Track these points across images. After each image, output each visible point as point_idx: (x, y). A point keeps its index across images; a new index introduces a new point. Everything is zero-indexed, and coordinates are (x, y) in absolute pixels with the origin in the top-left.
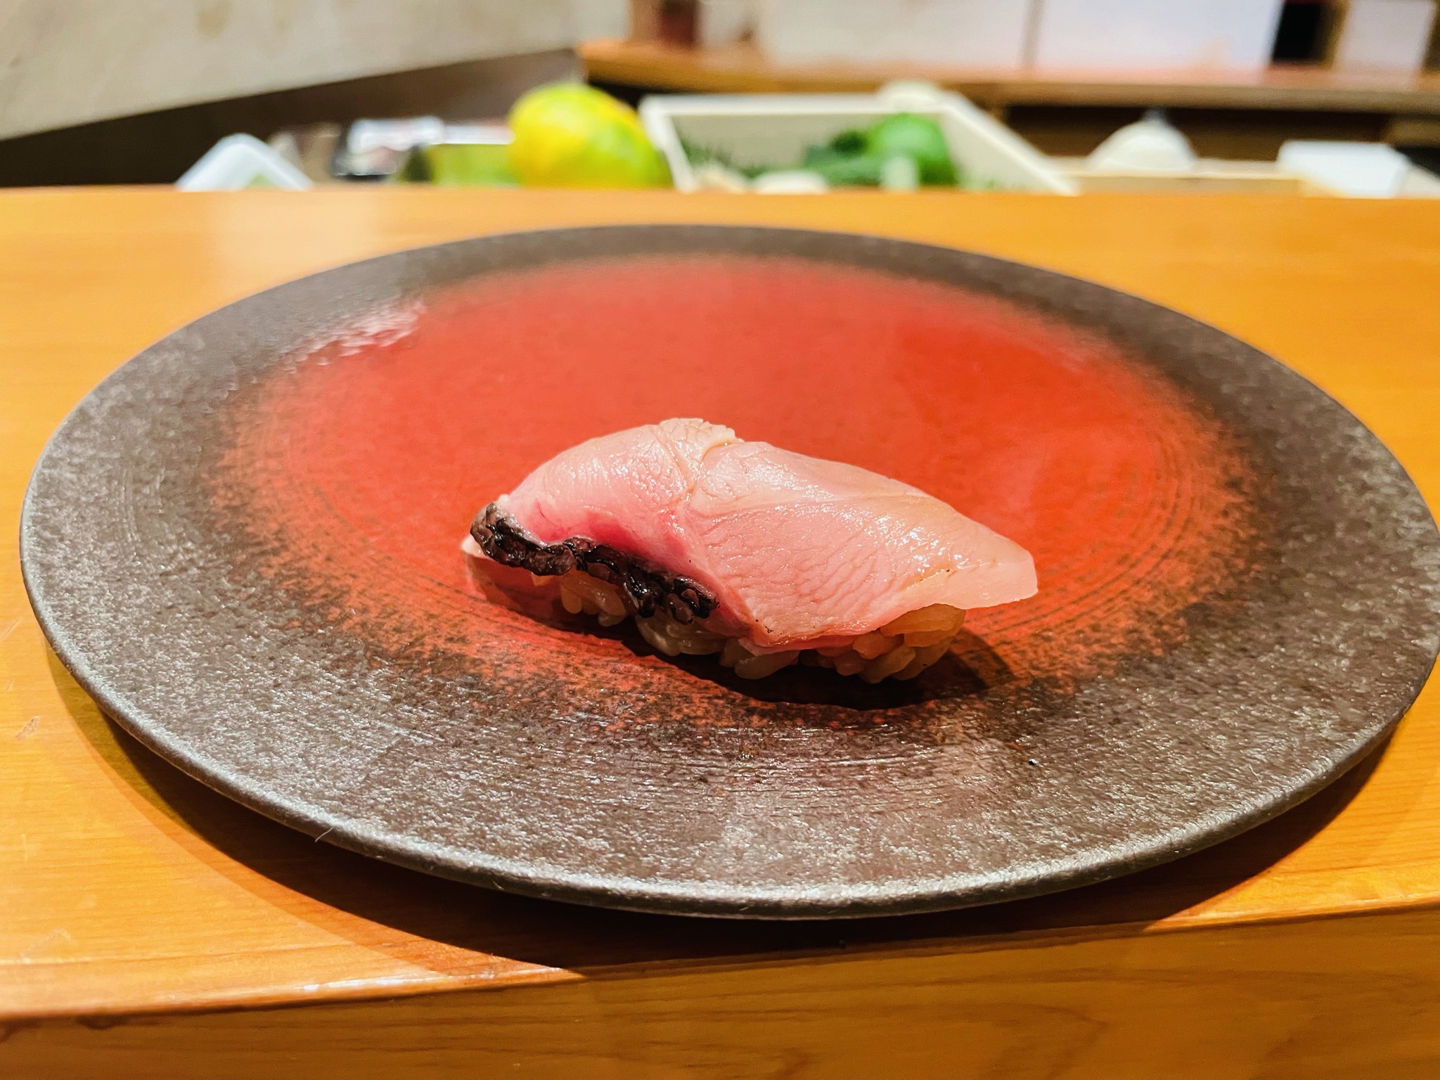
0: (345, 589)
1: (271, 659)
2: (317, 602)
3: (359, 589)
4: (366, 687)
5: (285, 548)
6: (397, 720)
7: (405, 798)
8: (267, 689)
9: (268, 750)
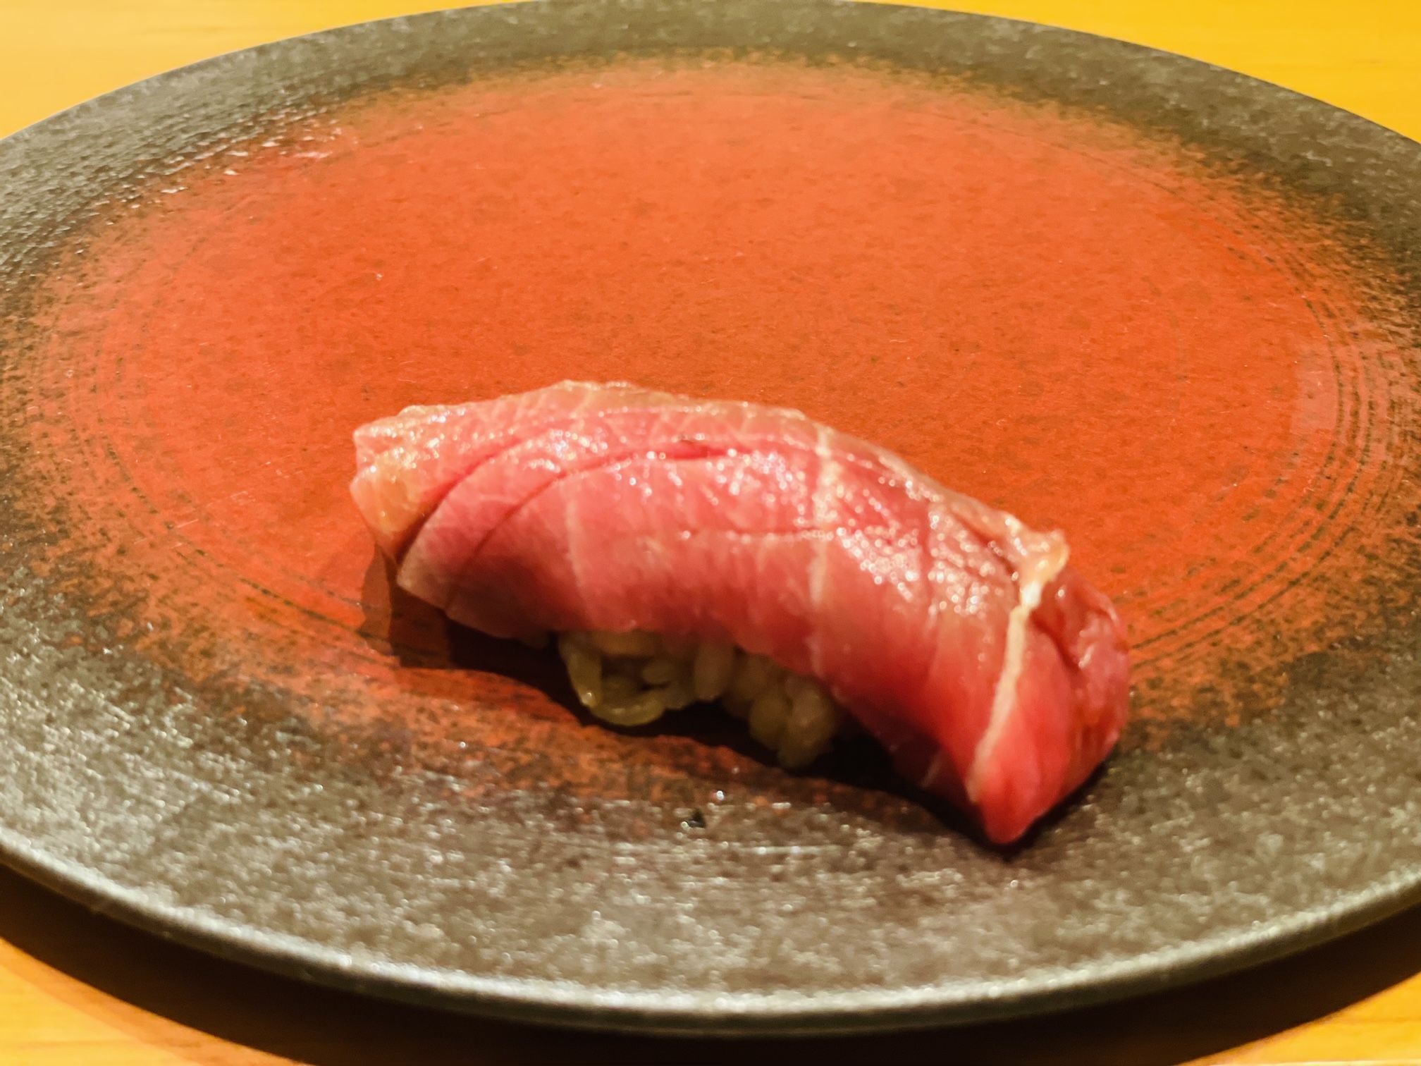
0: (141, 595)
1: (45, 686)
2: (104, 611)
3: (160, 594)
6: (199, 772)
8: (38, 725)
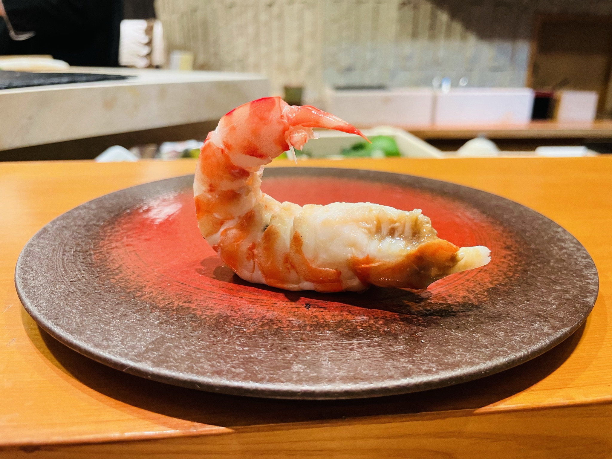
0: (144, 286)
1: (112, 309)
2: (132, 290)
3: (150, 286)
4: (149, 318)
5: (121, 272)
6: (161, 330)
7: (162, 355)
8: (109, 319)
9: (107, 339)
